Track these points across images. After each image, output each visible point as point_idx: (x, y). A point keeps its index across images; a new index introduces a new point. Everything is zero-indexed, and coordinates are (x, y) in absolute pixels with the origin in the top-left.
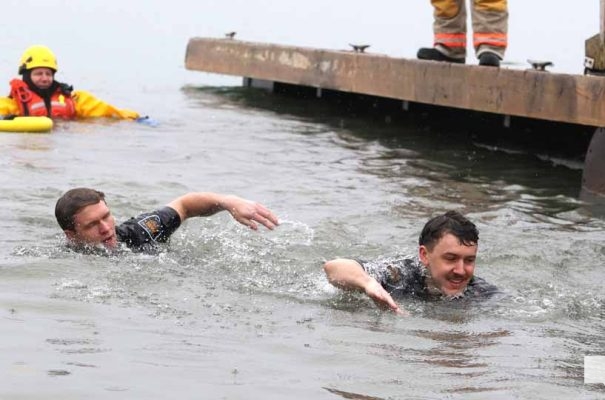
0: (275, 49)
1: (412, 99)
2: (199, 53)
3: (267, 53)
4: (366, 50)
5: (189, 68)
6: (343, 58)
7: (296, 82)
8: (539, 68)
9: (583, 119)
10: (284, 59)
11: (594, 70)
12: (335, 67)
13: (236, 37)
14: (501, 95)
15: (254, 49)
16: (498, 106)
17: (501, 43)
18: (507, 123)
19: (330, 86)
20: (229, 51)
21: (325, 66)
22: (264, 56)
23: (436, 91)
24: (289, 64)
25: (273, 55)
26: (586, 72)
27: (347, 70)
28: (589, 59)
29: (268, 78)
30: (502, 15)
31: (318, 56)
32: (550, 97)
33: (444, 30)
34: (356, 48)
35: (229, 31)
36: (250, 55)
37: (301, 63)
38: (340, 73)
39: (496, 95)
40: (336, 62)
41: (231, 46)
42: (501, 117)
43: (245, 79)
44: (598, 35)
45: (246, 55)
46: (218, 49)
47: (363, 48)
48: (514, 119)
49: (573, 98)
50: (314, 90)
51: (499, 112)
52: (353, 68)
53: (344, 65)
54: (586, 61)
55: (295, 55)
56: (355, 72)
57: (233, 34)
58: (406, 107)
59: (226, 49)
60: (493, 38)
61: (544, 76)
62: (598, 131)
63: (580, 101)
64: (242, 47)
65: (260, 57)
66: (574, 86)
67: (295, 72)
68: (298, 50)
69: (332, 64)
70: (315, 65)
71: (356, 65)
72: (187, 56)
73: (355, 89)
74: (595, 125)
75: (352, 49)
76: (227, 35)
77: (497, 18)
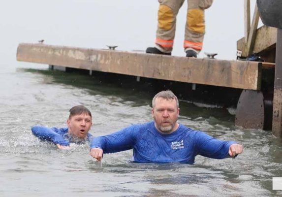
0: (66, 49)
1: (142, 76)
2: (24, 51)
3: (61, 51)
4: (116, 49)
5: (18, 60)
6: (104, 53)
7: (78, 67)
8: (211, 57)
9: (235, 85)
10: (71, 54)
11: (242, 58)
12: (99, 58)
13: (44, 43)
14: (190, 72)
15: (54, 49)
16: (189, 78)
17: (199, 48)
18: (194, 88)
19: (96, 69)
20: (40, 50)
21: (94, 58)
22: (60, 53)
23: (154, 71)
24: (74, 57)
25: (64, 52)
26: (237, 58)
27: (105, 60)
28: (239, 52)
29: (63, 65)
30: (201, 35)
31: (90, 52)
32: (217, 73)
33: (162, 37)
34: (110, 48)
35: (41, 40)
36: (52, 52)
37: (80, 56)
38: (102, 62)
39: (187, 72)
40: (99, 56)
41: (42, 47)
42: (190, 85)
43: (50, 65)
44: (244, 38)
45: (50, 53)
46: (35, 49)
47: (114, 48)
48: (198, 85)
49: (229, 73)
50: (88, 71)
51: (190, 81)
52: (108, 59)
53: (104, 58)
54: (237, 52)
55: (77, 52)
56: (110, 61)
57: (42, 41)
58: (138, 80)
59: (39, 49)
60: (195, 45)
61: (213, 61)
62: (244, 91)
63: (234, 75)
64: (48, 48)
65: (57, 53)
66: (230, 67)
67: (77, 61)
68: (78, 49)
69: (97, 56)
70: (88, 58)
71: (110, 57)
72: (17, 54)
73: (110, 71)
74: (242, 88)
75: (108, 48)
76: (39, 41)
77: (198, 36)
